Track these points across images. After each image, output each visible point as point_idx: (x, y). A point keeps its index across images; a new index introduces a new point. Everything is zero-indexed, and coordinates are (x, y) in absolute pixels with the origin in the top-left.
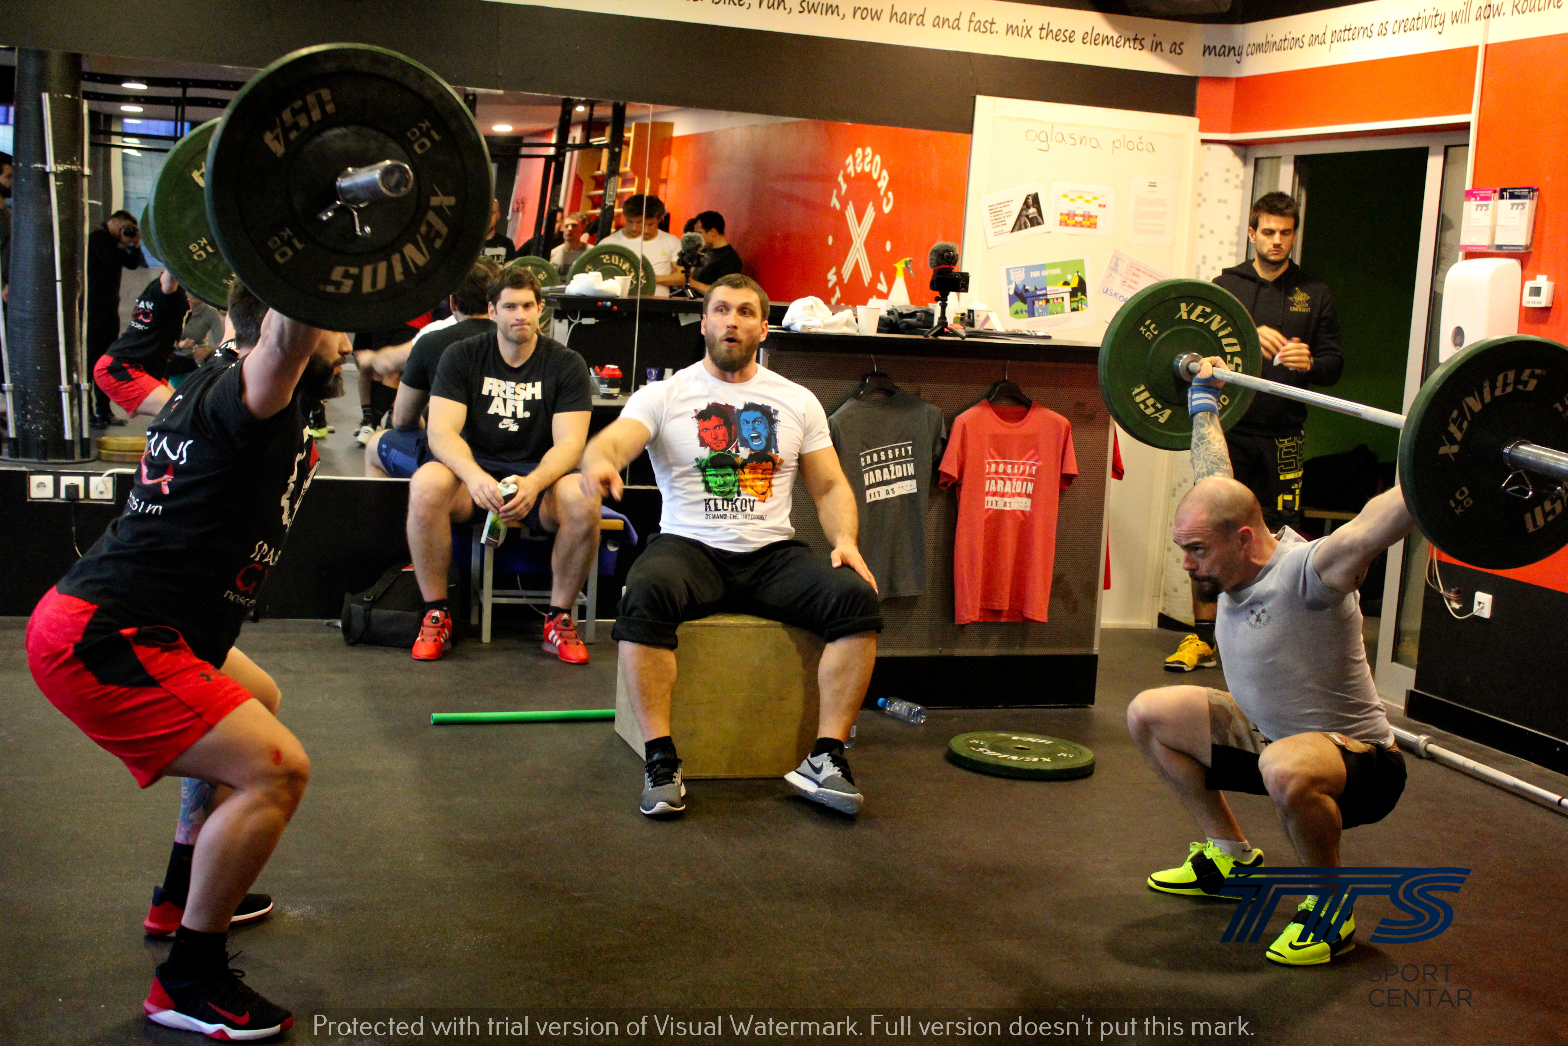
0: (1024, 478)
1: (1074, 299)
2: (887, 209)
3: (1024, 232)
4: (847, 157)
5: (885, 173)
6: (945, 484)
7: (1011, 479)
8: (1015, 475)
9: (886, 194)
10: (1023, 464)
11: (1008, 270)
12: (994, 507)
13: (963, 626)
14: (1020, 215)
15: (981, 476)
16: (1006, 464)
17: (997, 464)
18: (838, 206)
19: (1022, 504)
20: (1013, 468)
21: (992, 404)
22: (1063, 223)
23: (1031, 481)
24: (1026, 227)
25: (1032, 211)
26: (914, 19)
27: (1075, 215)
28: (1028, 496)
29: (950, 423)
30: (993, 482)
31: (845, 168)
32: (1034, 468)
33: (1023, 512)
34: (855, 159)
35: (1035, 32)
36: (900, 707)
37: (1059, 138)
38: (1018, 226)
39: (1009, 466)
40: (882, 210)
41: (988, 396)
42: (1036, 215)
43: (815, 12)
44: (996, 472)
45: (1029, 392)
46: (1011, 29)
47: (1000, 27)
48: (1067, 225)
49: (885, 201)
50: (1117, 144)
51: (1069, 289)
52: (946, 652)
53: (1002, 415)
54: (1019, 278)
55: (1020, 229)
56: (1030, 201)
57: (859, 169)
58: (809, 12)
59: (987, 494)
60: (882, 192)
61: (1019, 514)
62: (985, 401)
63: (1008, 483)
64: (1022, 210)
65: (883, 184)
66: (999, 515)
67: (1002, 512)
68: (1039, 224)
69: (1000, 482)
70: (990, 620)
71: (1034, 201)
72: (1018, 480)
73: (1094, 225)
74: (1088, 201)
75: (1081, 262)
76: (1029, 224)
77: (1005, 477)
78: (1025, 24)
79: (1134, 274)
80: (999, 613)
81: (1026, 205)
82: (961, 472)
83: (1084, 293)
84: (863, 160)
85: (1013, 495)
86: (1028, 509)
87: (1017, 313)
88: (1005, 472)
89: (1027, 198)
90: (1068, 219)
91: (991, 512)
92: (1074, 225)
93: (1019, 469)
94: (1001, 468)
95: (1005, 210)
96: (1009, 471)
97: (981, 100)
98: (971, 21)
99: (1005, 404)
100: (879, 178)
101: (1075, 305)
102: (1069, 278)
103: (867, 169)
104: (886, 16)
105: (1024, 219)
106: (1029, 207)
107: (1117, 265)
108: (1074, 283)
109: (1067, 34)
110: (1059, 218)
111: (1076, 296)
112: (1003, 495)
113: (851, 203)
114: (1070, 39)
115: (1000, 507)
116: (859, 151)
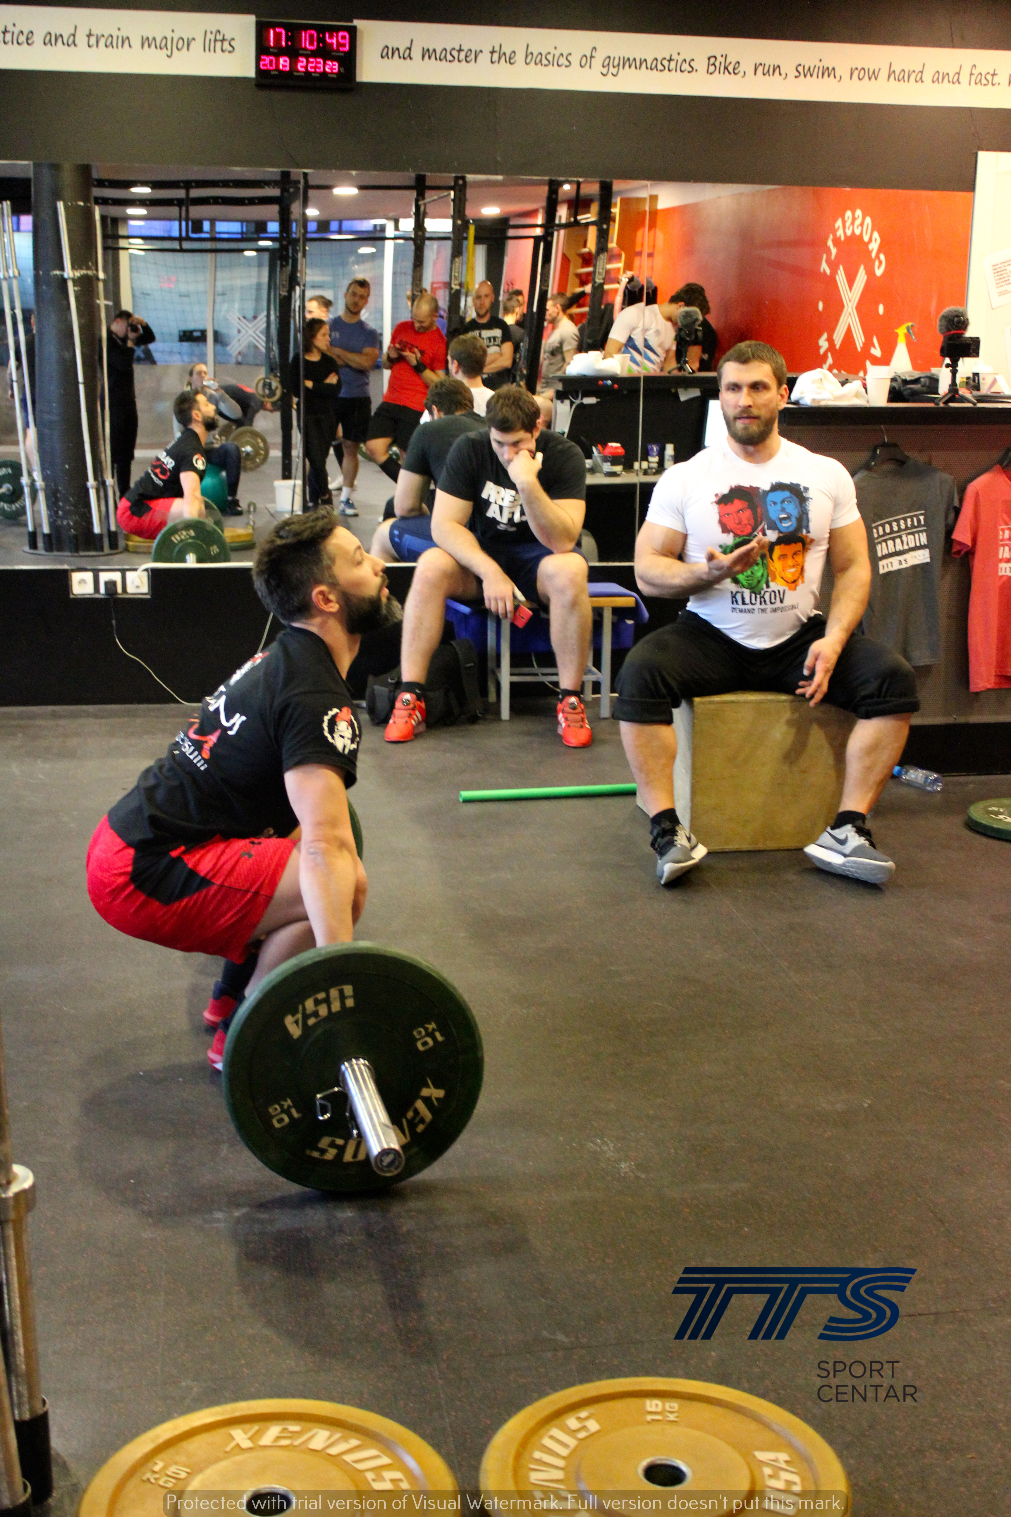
2: (879, 272)
4: (836, 220)
5: (876, 235)
6: (958, 552)
9: (877, 256)
12: (1008, 573)
13: (978, 693)
15: (995, 544)
18: (828, 271)
21: (1006, 468)
26: (913, 77)
29: (962, 491)
30: (1007, 548)
31: (834, 232)
34: (844, 222)
36: (915, 775)
40: (874, 273)
41: (1000, 462)
43: (811, 76)
44: (1009, 539)
47: (1002, 78)
49: (877, 263)
52: (961, 720)
57: (849, 233)
58: (805, 76)
59: (1001, 560)
60: (873, 255)
62: (998, 467)
65: (874, 246)
70: (1005, 686)
82: (974, 540)
84: (853, 223)
91: (1004, 579)
97: (983, 156)
98: (971, 74)
100: (870, 240)
103: (857, 232)
104: (883, 75)
113: (841, 267)
116: (849, 214)
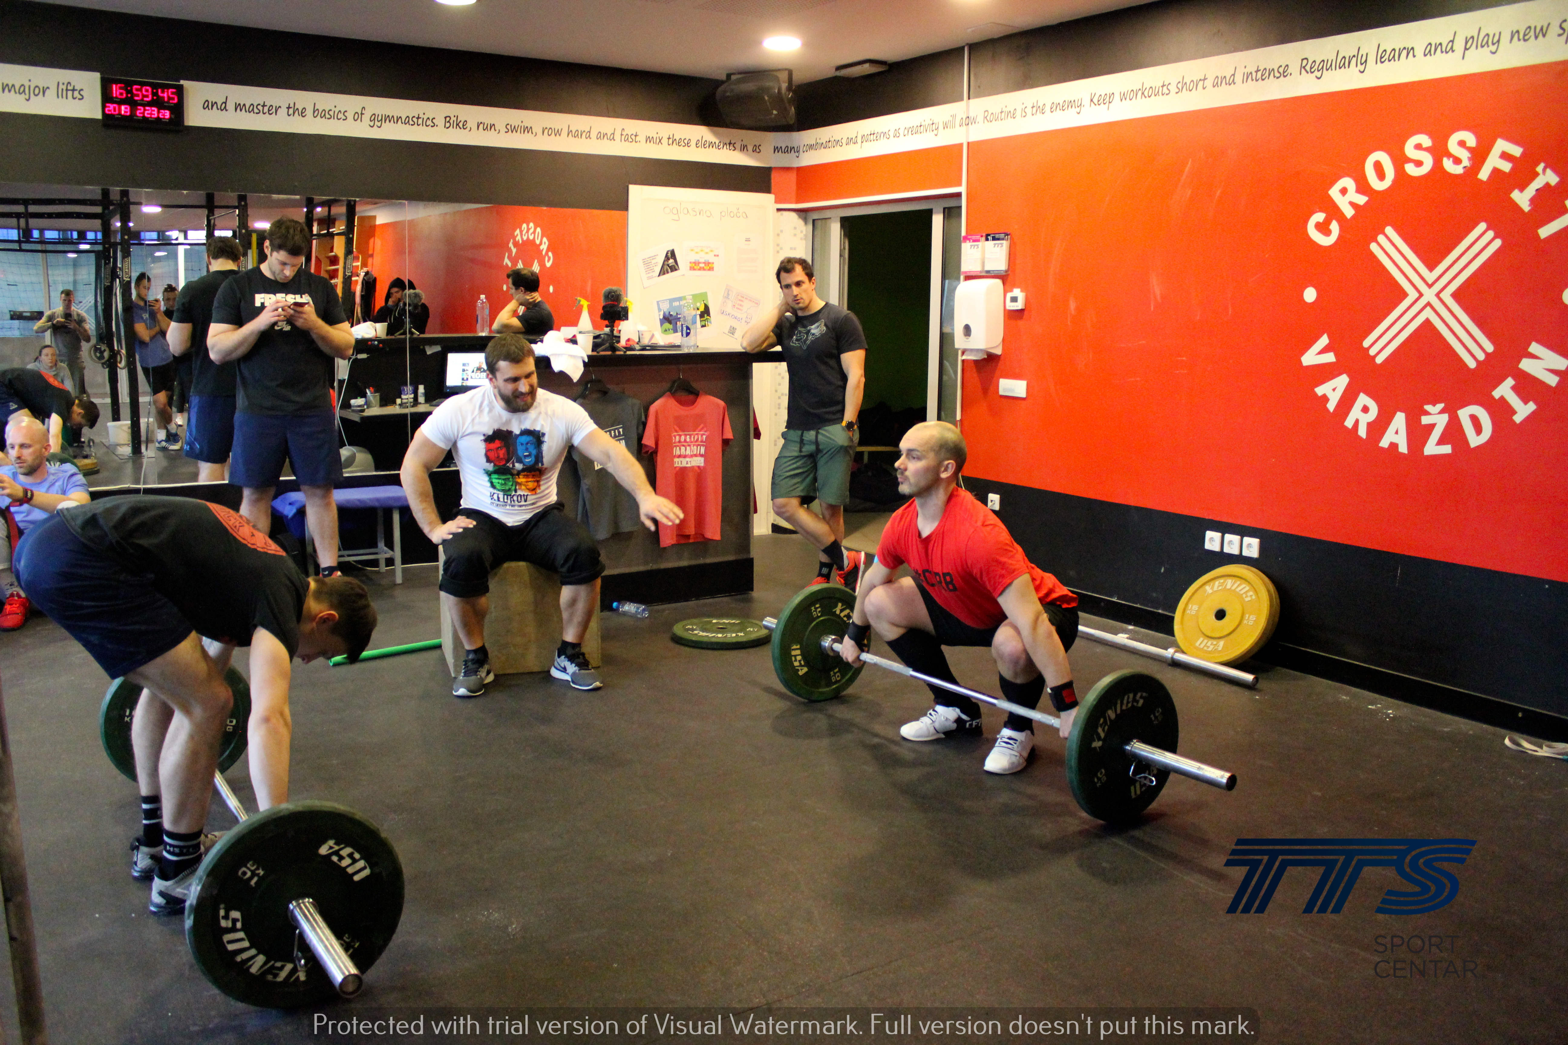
0: (697, 443)
1: (702, 319)
2: (548, 265)
3: (667, 276)
4: (515, 230)
5: (545, 240)
6: (647, 452)
7: (689, 445)
8: (692, 442)
9: (547, 253)
10: (697, 434)
11: (658, 302)
12: (680, 465)
13: (665, 548)
14: (663, 264)
15: (670, 446)
16: (686, 435)
17: (680, 436)
18: (510, 264)
19: (699, 462)
20: (690, 438)
21: (673, 395)
22: (692, 269)
23: (703, 445)
24: (668, 273)
25: (671, 261)
26: (584, 135)
27: (699, 263)
28: (701, 456)
29: (647, 410)
30: (678, 448)
31: (514, 238)
32: (704, 437)
33: (699, 467)
34: (521, 232)
35: (665, 141)
36: (629, 608)
37: (686, 211)
38: (663, 272)
39: (688, 437)
40: (545, 265)
41: (670, 390)
42: (674, 264)
43: (516, 132)
44: (680, 442)
45: (695, 385)
46: (649, 139)
47: (641, 138)
48: (694, 269)
49: (547, 259)
50: (723, 214)
51: (699, 312)
52: (655, 567)
53: (681, 402)
54: (665, 307)
55: (664, 274)
56: (669, 255)
57: (525, 238)
58: (512, 132)
59: (675, 457)
60: (544, 253)
61: (697, 469)
62: (668, 393)
63: (688, 448)
64: (664, 261)
65: (544, 247)
66: (683, 470)
67: (685, 468)
68: (676, 270)
69: (683, 448)
70: (683, 542)
71: (671, 255)
72: (694, 445)
73: (711, 269)
74: (707, 253)
75: (705, 294)
76: (669, 270)
77: (685, 444)
78: (658, 136)
79: (740, 300)
80: (688, 537)
81: (667, 258)
82: (657, 444)
83: (709, 315)
84: (527, 232)
85: (692, 456)
86: (702, 465)
87: (666, 330)
88: (685, 441)
89: (667, 253)
90: (695, 266)
91: (678, 469)
92: (699, 270)
93: (694, 438)
94: (683, 438)
95: (654, 261)
96: (688, 440)
97: (632, 188)
98: (622, 135)
99: (683, 395)
100: (541, 244)
101: (703, 323)
102: (698, 305)
103: (531, 237)
104: (565, 133)
105: (666, 267)
106: (669, 259)
107: (728, 294)
108: (702, 309)
109: (686, 141)
110: (689, 265)
111: (704, 317)
112: (685, 456)
113: (520, 261)
114: (688, 145)
115: (684, 465)
116: (524, 226)
